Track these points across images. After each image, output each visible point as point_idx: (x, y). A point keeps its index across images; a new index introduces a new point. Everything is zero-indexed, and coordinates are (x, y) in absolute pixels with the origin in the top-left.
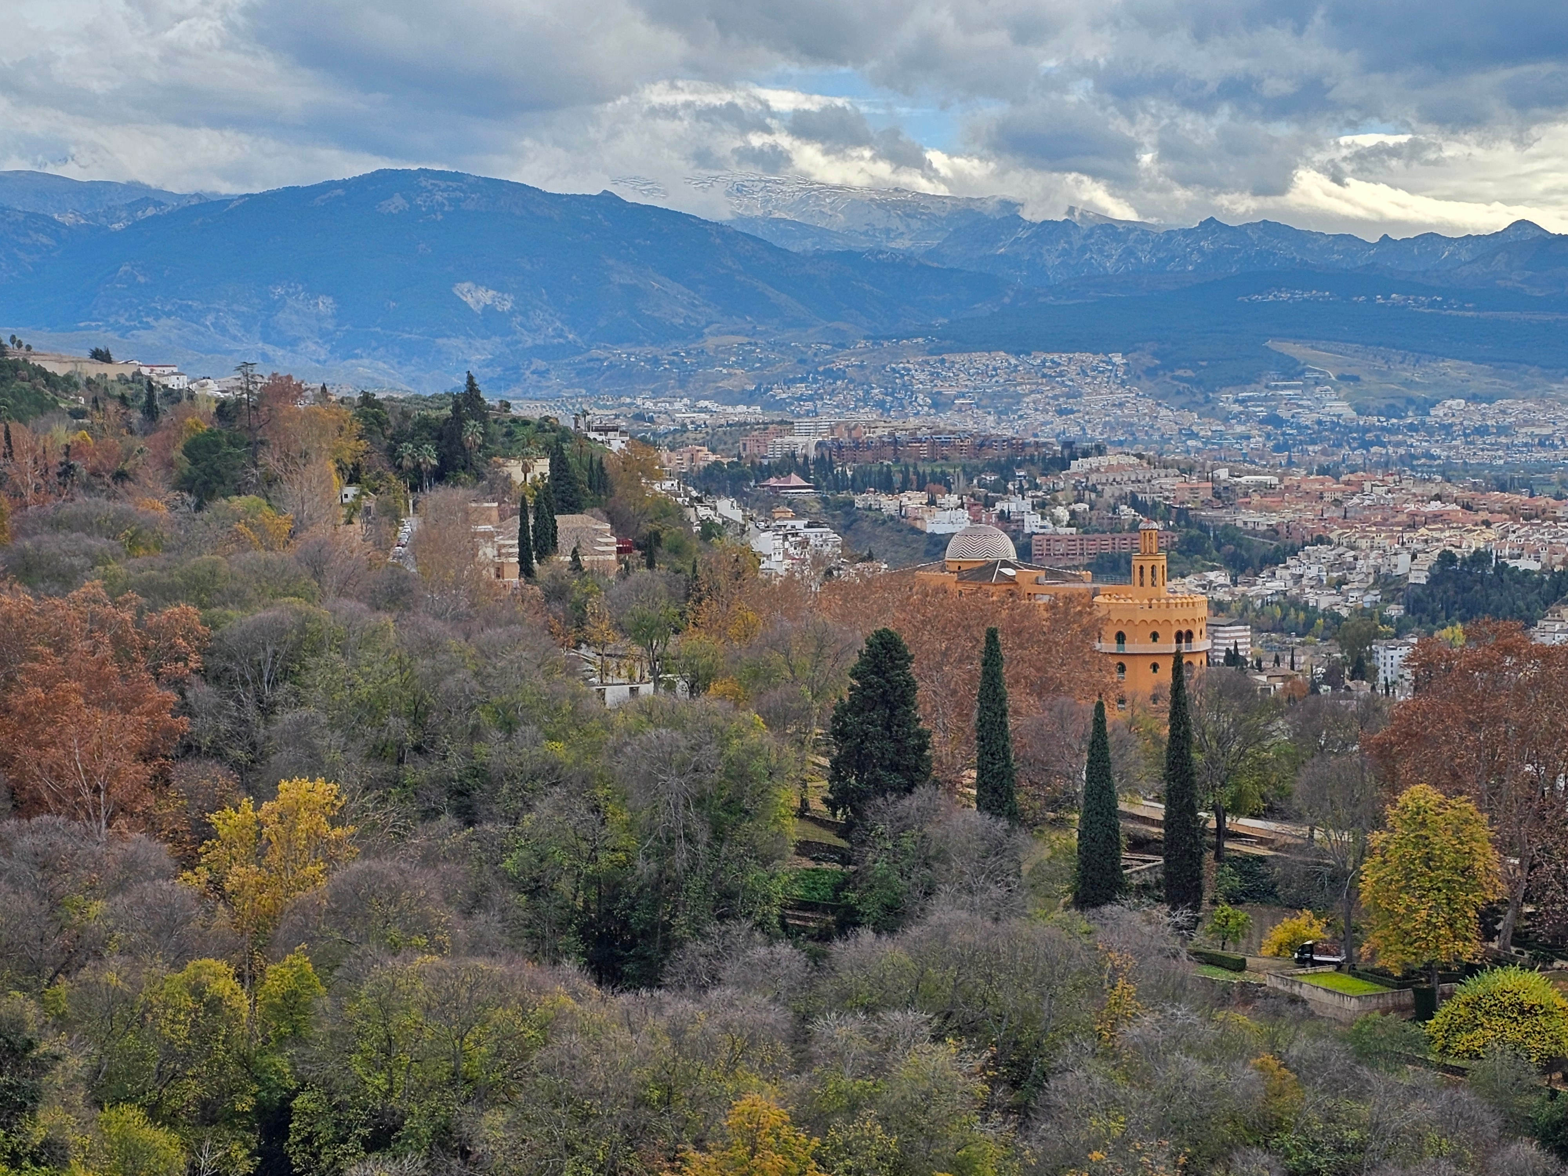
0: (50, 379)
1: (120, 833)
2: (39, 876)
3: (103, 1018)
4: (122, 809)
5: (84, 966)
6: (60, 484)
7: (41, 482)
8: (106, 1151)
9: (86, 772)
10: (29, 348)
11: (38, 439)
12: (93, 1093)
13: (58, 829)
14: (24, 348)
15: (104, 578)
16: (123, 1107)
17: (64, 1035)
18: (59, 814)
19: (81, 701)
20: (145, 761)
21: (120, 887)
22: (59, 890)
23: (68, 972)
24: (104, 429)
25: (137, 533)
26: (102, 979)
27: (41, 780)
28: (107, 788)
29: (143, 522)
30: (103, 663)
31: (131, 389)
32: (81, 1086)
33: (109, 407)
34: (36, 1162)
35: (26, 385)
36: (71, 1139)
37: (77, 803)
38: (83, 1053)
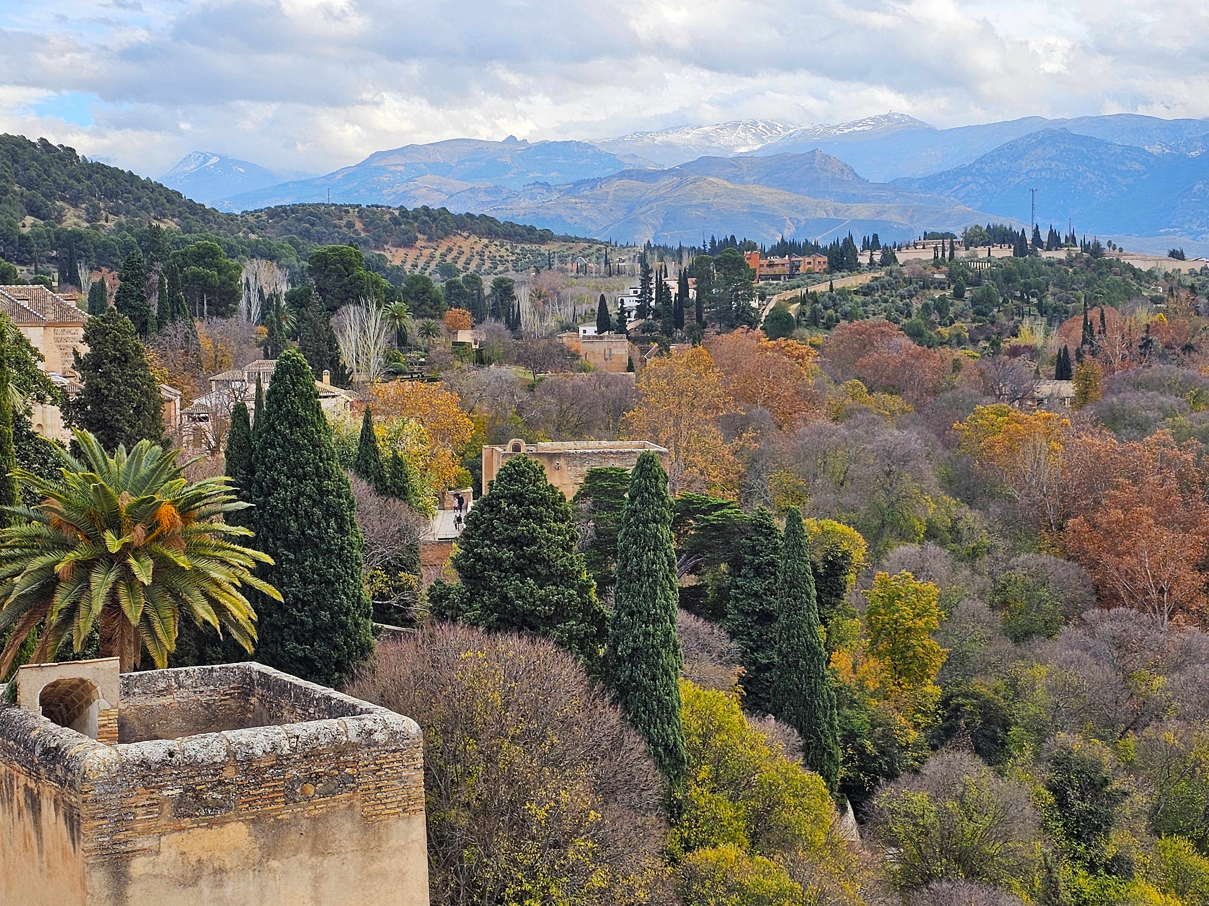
0: (1136, 273)
1: (1179, 626)
2: (1116, 654)
3: (1162, 767)
4: (1181, 607)
5: (1148, 725)
6: (1141, 354)
7: (1127, 352)
8: (1162, 870)
9: (1154, 577)
10: (1121, 250)
11: (1126, 320)
12: (1153, 824)
13: (1131, 619)
14: (1117, 250)
15: (1173, 427)
16: (1176, 838)
17: (1132, 777)
18: (1132, 607)
19: (1152, 521)
20: (1200, 570)
21: (1178, 667)
22: (1129, 666)
23: (1135, 729)
24: (1176, 312)
25: (1200, 393)
26: (1161, 737)
27: (1118, 581)
28: (1169, 590)
29: (1204, 385)
30: (1169, 493)
31: (1199, 280)
32: (1145, 817)
33: (1181, 294)
34: (1108, 871)
35: (1118, 278)
36: (1136, 857)
37: (1145, 600)
38: (1147, 792)
